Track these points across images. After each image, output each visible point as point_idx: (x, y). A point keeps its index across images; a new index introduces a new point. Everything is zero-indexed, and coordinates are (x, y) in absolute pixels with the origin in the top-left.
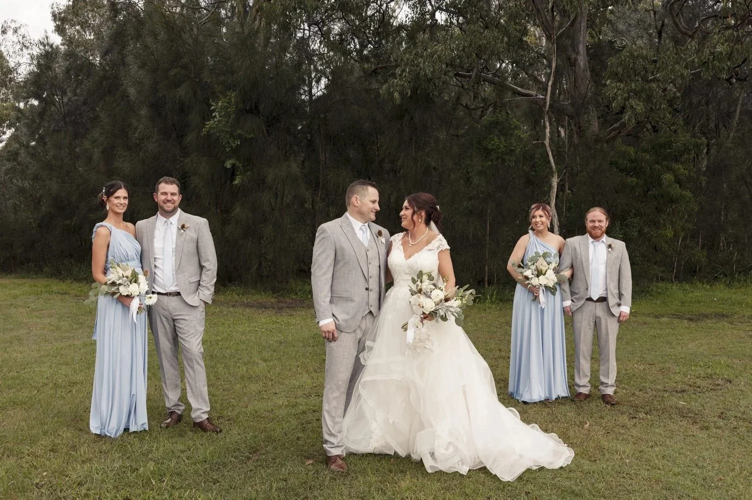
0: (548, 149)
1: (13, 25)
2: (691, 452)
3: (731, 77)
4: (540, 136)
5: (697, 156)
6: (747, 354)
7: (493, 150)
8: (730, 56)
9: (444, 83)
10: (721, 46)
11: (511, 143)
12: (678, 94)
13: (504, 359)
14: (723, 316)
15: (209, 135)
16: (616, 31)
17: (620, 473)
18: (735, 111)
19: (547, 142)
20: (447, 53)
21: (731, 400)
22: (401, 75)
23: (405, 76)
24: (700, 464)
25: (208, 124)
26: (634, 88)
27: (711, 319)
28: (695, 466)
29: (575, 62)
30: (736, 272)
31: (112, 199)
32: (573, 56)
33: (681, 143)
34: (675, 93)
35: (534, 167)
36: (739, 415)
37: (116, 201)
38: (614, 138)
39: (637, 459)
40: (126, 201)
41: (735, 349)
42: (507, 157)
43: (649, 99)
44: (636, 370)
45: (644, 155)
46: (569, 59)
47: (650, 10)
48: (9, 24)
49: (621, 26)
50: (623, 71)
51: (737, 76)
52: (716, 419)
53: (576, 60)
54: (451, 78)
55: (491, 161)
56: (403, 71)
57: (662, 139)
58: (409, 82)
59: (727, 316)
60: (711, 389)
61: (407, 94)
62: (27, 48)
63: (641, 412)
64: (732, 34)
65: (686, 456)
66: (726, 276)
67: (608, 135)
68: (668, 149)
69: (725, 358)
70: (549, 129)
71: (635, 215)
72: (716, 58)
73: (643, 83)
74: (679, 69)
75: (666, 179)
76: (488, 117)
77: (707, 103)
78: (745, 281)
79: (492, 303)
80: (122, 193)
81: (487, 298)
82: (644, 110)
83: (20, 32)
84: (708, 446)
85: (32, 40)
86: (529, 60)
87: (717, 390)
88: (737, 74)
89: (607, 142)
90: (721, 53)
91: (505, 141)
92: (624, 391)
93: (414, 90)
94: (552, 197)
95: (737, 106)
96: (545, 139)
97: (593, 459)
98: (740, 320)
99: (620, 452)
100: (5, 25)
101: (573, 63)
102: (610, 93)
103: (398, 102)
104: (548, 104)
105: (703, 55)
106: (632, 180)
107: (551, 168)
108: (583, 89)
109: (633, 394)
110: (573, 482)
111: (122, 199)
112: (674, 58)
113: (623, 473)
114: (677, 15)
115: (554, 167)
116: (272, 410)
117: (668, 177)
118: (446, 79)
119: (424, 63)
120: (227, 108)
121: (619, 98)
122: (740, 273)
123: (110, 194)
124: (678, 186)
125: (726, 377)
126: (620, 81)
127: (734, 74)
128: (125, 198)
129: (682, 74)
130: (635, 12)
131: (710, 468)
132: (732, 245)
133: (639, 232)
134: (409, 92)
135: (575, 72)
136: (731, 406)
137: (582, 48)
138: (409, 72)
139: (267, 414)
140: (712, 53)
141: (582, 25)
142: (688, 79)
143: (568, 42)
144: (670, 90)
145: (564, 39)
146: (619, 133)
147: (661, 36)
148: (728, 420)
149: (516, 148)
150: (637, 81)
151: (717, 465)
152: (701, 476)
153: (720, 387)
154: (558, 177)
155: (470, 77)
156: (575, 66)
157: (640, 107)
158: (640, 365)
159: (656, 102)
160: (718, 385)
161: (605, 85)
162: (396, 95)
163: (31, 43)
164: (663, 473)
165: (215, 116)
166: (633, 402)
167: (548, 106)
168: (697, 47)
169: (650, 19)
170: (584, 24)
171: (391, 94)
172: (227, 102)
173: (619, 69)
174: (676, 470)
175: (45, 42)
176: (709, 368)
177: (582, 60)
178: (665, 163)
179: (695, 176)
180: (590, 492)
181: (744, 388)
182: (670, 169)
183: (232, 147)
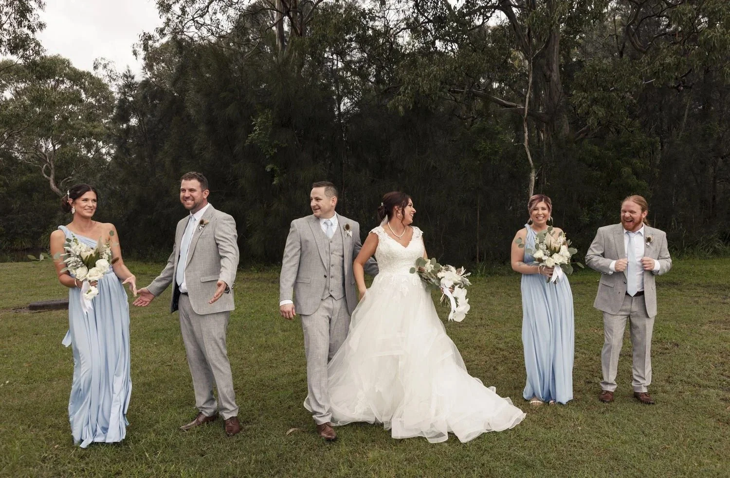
0: (527, 150)
1: (103, 62)
2: (639, 418)
3: (679, 85)
4: (519, 139)
5: (653, 153)
6: (693, 319)
7: (480, 151)
8: (678, 66)
9: (439, 97)
10: (670, 58)
11: (495, 145)
12: (635, 101)
13: (484, 326)
14: (674, 284)
15: (252, 146)
16: (584, 52)
17: (571, 441)
18: (684, 115)
19: (526, 144)
20: (441, 73)
21: (677, 363)
22: (404, 92)
23: (408, 93)
24: (647, 432)
25: (250, 136)
26: (596, 97)
27: (663, 287)
28: (641, 433)
29: (549, 78)
30: (685, 245)
31: (80, 201)
32: (548, 73)
33: (638, 142)
34: (632, 100)
35: (516, 165)
36: (685, 379)
37: (84, 204)
38: (582, 139)
39: (588, 425)
40: (95, 204)
41: (682, 315)
42: (492, 157)
43: (609, 106)
44: (595, 335)
45: (606, 152)
46: (545, 75)
47: (613, 35)
48: (100, 61)
49: (590, 49)
50: (587, 83)
51: (684, 84)
52: (663, 383)
53: (550, 76)
54: (445, 93)
55: (480, 161)
56: (406, 88)
57: (622, 139)
58: (411, 98)
59: (677, 284)
60: (660, 353)
61: (409, 107)
62: (115, 80)
63: (596, 376)
64: (679, 48)
65: (634, 423)
66: (676, 249)
67: (577, 137)
68: (628, 147)
69: (674, 323)
70: (527, 133)
71: (600, 202)
72: (665, 68)
73: (604, 93)
74: (634, 80)
75: (625, 171)
76: (478, 124)
77: (661, 110)
78: (692, 253)
79: (482, 276)
80: (90, 195)
81: (478, 272)
82: (605, 115)
83: (108, 67)
84: (655, 412)
85: (118, 73)
86: (513, 78)
87: (666, 353)
88: (684, 83)
89: (576, 143)
90: (670, 64)
91: (490, 144)
92: (583, 356)
93: (415, 104)
94: (531, 189)
95: (685, 111)
96: (524, 142)
97: (548, 426)
98: (688, 287)
99: (573, 419)
100: (97, 62)
101: (548, 79)
102: (576, 102)
103: (402, 114)
104: (526, 112)
105: (654, 67)
106: (597, 174)
107: (530, 165)
108: (556, 99)
109: (591, 359)
110: (527, 452)
111: (90, 201)
112: (629, 70)
113: (575, 441)
114: (633, 35)
115: (532, 164)
116: (276, 379)
117: (627, 170)
118: (441, 94)
119: (423, 82)
120: (264, 122)
121: (584, 105)
122: (688, 247)
123: (75, 196)
124: (635, 177)
125: (674, 341)
126: (585, 91)
127: (681, 82)
128: (94, 200)
129: (636, 84)
130: (602, 37)
131: (655, 435)
132: (681, 224)
133: (603, 215)
134: (411, 106)
135: (550, 86)
136: (677, 369)
137: (555, 67)
138: (411, 89)
139: (271, 382)
140: (661, 65)
141: (556, 47)
142: (642, 88)
143: (543, 61)
144: (628, 98)
145: (539, 59)
146: (587, 135)
147: (622, 55)
148: (674, 383)
149: (499, 149)
150: (599, 90)
151: (662, 433)
152: (647, 444)
153: (668, 351)
154: (535, 173)
155: (462, 93)
156: (550, 81)
157: (601, 112)
158: (600, 330)
159: (615, 107)
160: (667, 349)
161: (572, 95)
162: (401, 108)
163: (117, 76)
164: (611, 441)
165: (256, 130)
166: (591, 367)
167: (526, 115)
168: (649, 60)
169: (614, 42)
170: (557, 47)
171: (396, 108)
172: (265, 118)
173: (583, 81)
174: (624, 437)
175: (128, 74)
176: (659, 332)
177: (555, 76)
178: (625, 158)
179: (650, 168)
180: (542, 462)
181: (689, 352)
182: (628, 164)
183: (270, 154)
